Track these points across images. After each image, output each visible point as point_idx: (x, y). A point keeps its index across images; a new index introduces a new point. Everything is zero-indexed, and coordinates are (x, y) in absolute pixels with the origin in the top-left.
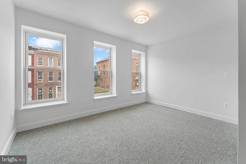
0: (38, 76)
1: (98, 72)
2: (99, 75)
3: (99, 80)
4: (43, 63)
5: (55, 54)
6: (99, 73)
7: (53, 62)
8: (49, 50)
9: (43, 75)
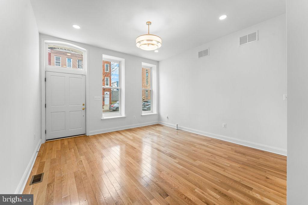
5: (74, 54)
7: (72, 63)
8: (67, 49)
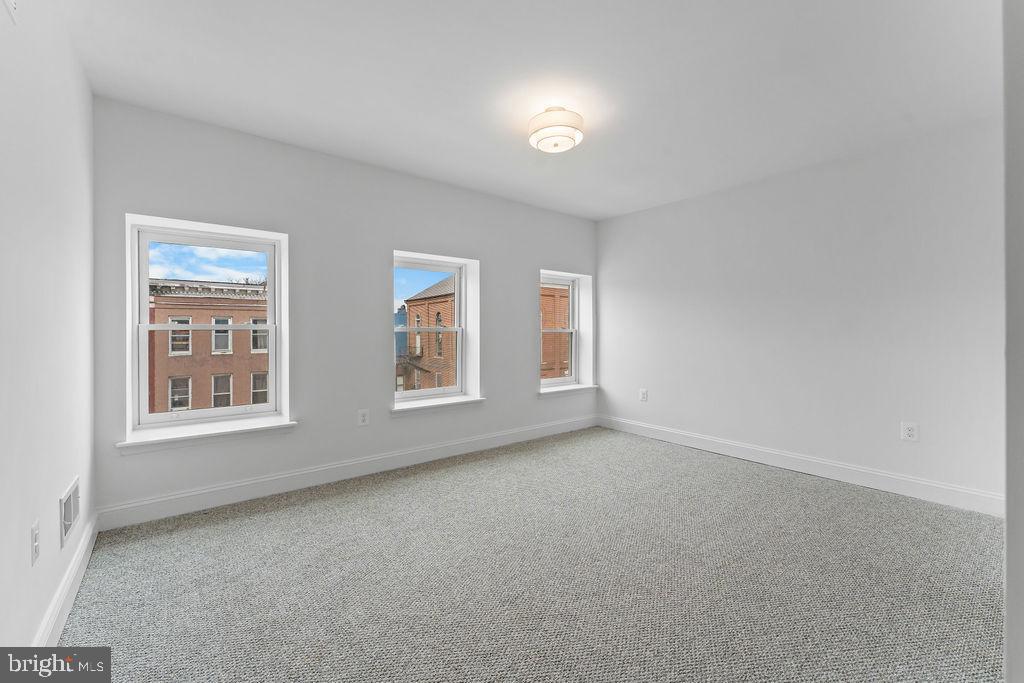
0: (170, 397)
1: (415, 339)
2: (418, 352)
3: (416, 373)
4: (190, 343)
5: (240, 301)
6: (418, 345)
7: (230, 333)
8: (213, 287)
9: (190, 391)
